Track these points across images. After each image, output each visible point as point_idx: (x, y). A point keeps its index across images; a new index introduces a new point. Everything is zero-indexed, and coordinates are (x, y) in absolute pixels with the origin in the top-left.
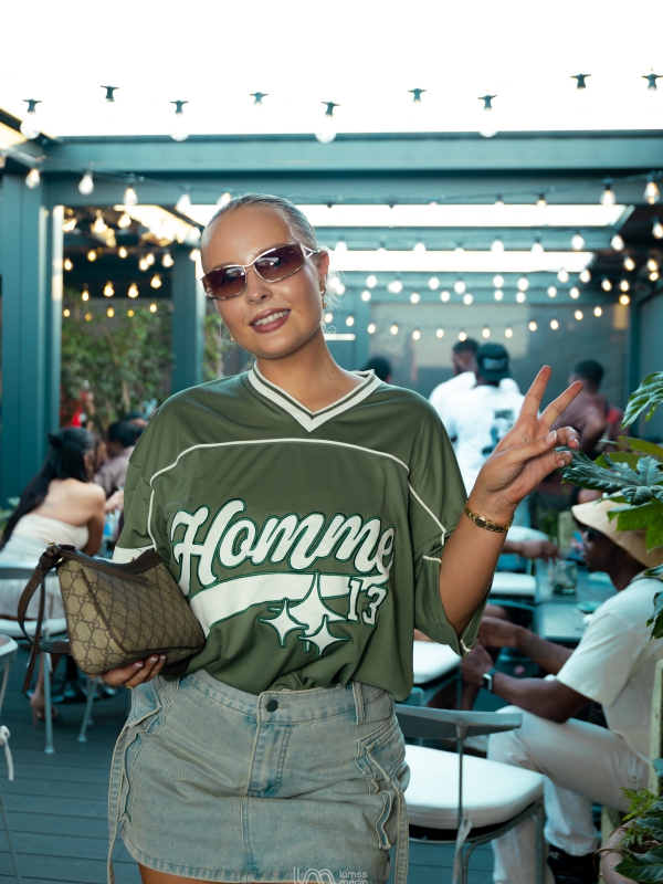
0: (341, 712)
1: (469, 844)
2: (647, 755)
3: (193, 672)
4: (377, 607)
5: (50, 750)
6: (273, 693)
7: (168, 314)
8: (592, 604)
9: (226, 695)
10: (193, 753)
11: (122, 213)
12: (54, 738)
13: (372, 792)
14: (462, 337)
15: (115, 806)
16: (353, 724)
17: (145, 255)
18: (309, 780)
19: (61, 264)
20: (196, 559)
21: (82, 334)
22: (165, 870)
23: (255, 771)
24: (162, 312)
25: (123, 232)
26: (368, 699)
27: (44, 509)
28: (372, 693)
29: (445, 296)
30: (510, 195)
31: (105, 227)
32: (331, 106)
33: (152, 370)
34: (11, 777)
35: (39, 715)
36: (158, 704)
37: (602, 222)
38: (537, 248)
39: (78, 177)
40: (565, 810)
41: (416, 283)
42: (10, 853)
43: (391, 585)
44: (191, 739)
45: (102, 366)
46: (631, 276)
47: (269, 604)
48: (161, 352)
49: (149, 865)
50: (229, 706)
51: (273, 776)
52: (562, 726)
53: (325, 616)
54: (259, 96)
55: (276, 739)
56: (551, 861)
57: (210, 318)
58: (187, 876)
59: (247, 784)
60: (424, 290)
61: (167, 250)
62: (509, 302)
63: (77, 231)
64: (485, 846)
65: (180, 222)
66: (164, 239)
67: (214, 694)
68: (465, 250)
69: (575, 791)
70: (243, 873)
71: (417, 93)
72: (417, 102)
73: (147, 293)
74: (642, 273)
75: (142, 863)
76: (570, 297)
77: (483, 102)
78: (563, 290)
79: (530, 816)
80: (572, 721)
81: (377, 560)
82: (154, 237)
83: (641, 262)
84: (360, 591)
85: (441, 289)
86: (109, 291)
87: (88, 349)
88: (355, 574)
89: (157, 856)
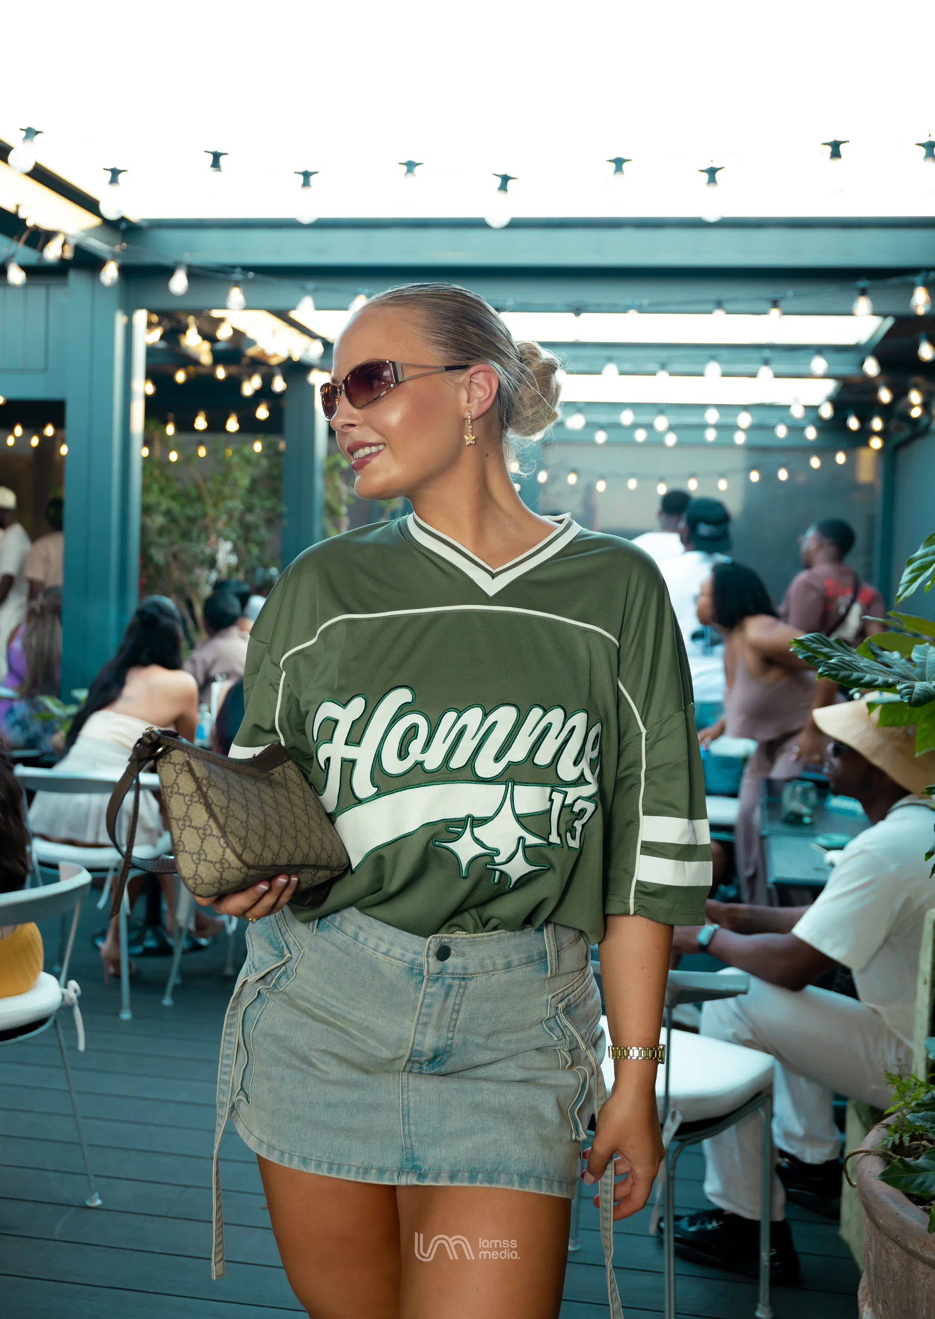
0: (529, 961)
1: (677, 1144)
2: (911, 1037)
3: (336, 910)
4: (583, 826)
5: (126, 1015)
6: (444, 937)
7: (278, 454)
8: (837, 839)
9: (382, 940)
10: (334, 1014)
11: (221, 320)
12: (132, 1000)
13: (563, 1068)
14: (662, 489)
15: (226, 1083)
16: (543, 976)
17: (250, 377)
18: (486, 1048)
19: (143, 387)
20: (349, 765)
21: (167, 479)
22: (296, 1164)
23: (419, 1037)
24: (271, 451)
25: (220, 346)
26: (562, 944)
27: (120, 704)
28: (567, 937)
29: (640, 435)
30: (733, 300)
31: (199, 338)
32: (505, 179)
33: (256, 527)
34: (82, 1046)
35: (112, 970)
36: (286, 952)
37: (850, 340)
38: (765, 372)
39: (168, 272)
40: (798, 1104)
41: (602, 418)
42: (80, 1144)
43: (600, 797)
44: (332, 997)
45: (192, 520)
46: (886, 411)
47: (448, 823)
48: (268, 504)
49: (274, 1158)
50: (386, 954)
51: (441, 1043)
52: (796, 994)
53: (520, 838)
54: (411, 166)
55: (447, 996)
56: (779, 1169)
57: (332, 460)
58: (326, 1174)
59: (408, 1054)
60: (613, 427)
61: (278, 371)
62: (725, 444)
63: (162, 345)
64: (696, 1146)
65: (293, 332)
66: (275, 355)
67: (366, 939)
68: (671, 374)
69: (810, 1077)
70: (400, 1172)
71: (619, 163)
72: (619, 175)
73: (250, 426)
74: (900, 407)
75: (263, 1154)
76: (805, 438)
77: (706, 176)
78: (796, 429)
79: (756, 1109)
80: (811, 989)
81: (584, 765)
82: (263, 353)
83: (900, 394)
84: (563, 806)
85: (635, 426)
86: (201, 423)
87: (174, 498)
88: (558, 784)
89: (285, 1147)
